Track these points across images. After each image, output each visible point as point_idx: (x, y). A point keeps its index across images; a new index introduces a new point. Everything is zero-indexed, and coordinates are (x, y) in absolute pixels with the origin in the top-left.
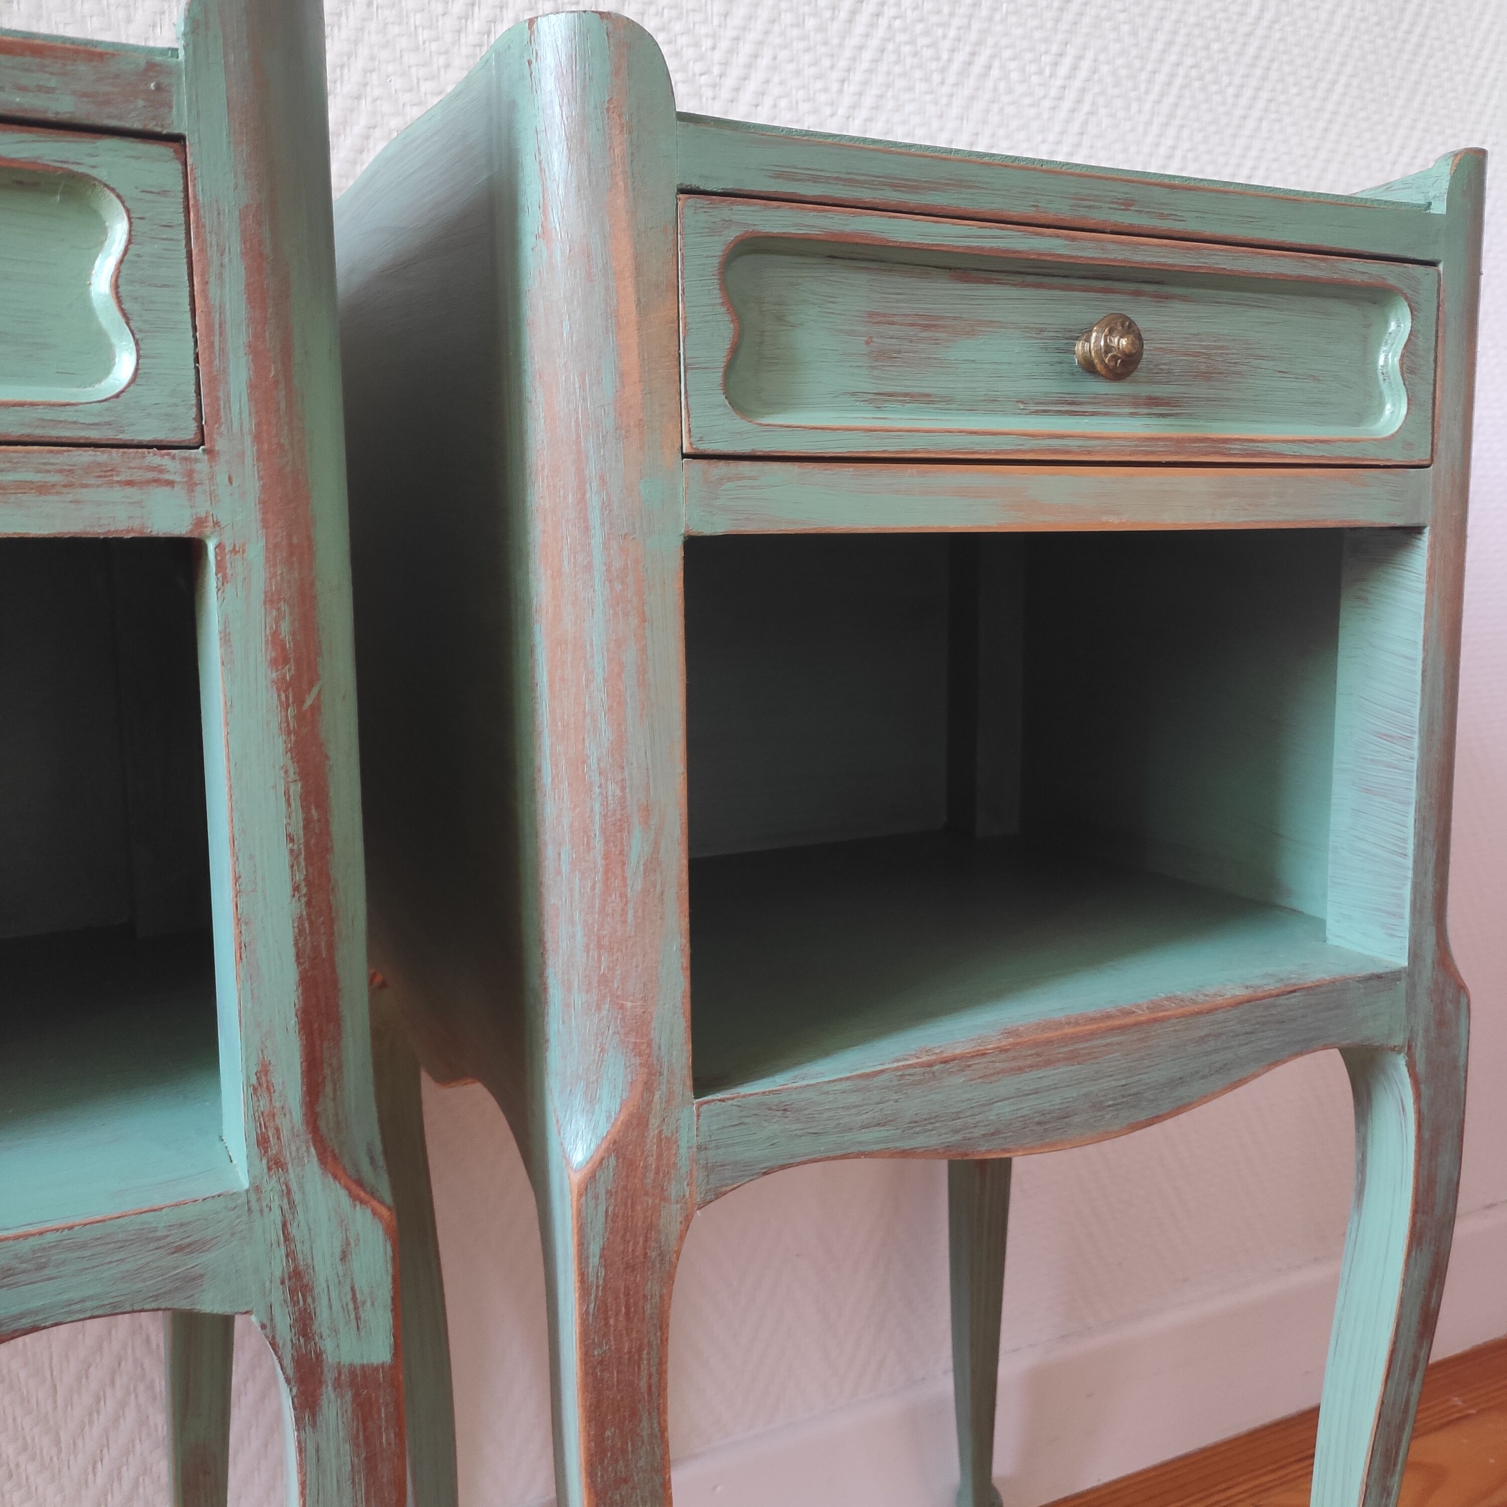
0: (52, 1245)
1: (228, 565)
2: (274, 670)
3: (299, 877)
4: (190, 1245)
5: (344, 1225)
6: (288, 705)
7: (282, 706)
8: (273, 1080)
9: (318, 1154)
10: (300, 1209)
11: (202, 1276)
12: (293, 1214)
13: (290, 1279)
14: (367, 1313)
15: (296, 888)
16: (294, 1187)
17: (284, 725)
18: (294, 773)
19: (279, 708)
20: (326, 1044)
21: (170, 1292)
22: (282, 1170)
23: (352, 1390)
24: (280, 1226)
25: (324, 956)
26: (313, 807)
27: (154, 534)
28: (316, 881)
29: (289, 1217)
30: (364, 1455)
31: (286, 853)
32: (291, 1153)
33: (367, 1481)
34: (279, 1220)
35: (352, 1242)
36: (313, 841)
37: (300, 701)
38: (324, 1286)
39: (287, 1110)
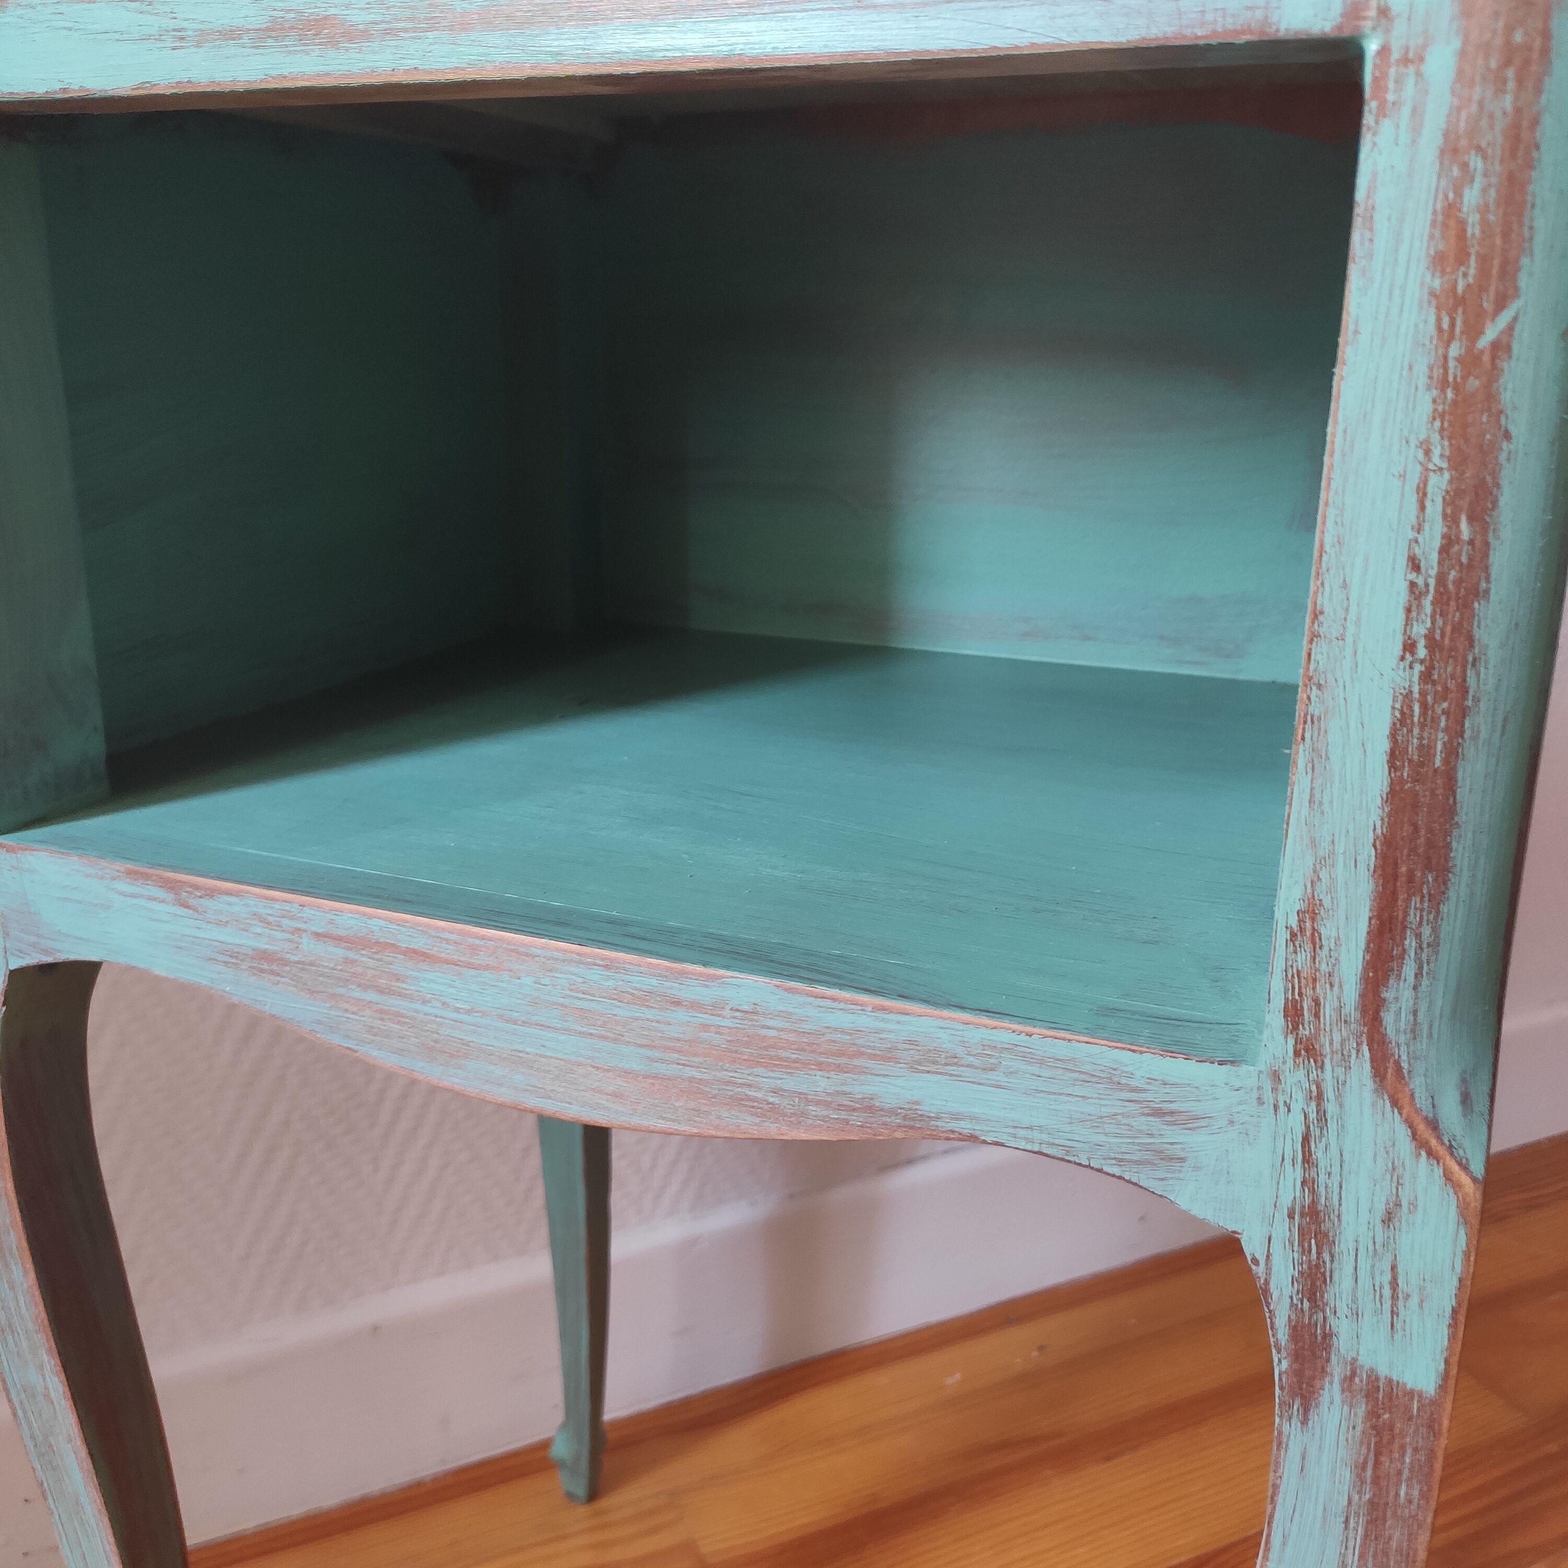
0: (1007, 1046)
1: (1391, 85)
2: (1438, 274)
3: (1419, 630)
4: (1172, 1113)
5: (1394, 1171)
6: (1451, 338)
7: (1440, 337)
8: (1323, 931)
9: (1373, 1060)
10: (1332, 1125)
11: (1182, 1160)
12: (1322, 1129)
13: (1302, 1215)
14: (1409, 1312)
15: (1409, 647)
16: (1329, 1093)
17: (1438, 372)
18: (1442, 456)
19: (1435, 342)
20: (1415, 901)
21: (1137, 1162)
22: (1315, 1062)
23: (1367, 1404)
24: (1300, 1139)
25: (1438, 763)
26: (1464, 518)
27: (1282, 34)
28: (1447, 641)
29: (1315, 1131)
30: (1367, 1496)
31: (1403, 587)
32: (1331, 1044)
33: (1366, 1530)
34: (1299, 1130)
35: (1405, 1204)
36: (1453, 575)
37: (1474, 331)
38: (1352, 1246)
39: (1336, 982)
